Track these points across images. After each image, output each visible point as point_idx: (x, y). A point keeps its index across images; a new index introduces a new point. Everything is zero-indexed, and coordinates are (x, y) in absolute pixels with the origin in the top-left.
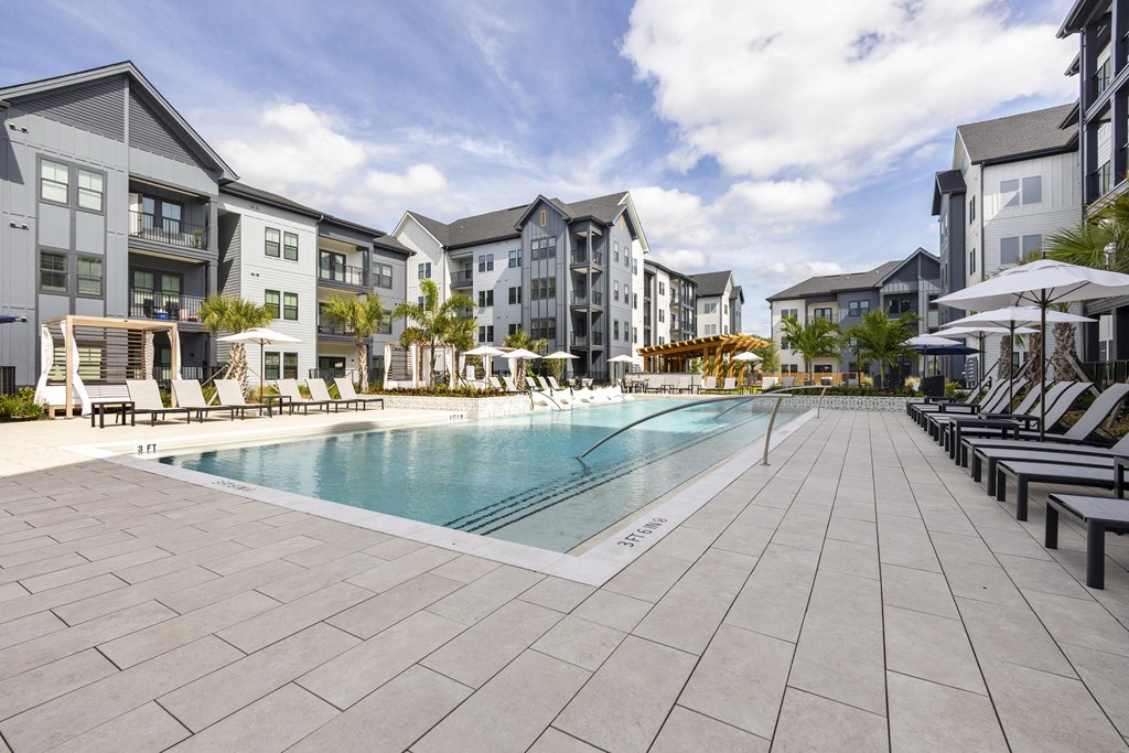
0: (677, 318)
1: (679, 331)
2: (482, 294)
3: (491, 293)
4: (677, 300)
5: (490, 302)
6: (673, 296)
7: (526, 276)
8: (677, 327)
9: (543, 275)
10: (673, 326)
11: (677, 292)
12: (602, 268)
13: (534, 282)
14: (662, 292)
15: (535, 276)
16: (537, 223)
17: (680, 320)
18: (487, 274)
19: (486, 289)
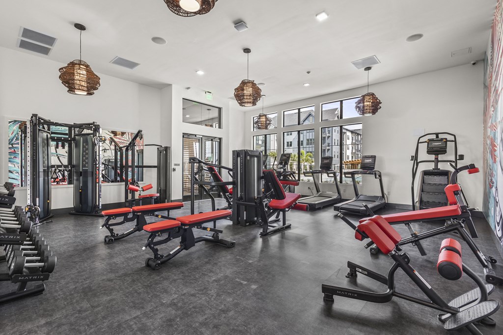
0: (354, 148)
1: (355, 153)
2: (288, 143)
3: (291, 142)
4: (354, 142)
5: (291, 145)
6: (353, 140)
7: (305, 138)
8: (354, 151)
9: (311, 138)
10: (352, 151)
11: (354, 138)
12: (330, 135)
13: (308, 140)
14: (348, 139)
15: (308, 138)
16: (309, 121)
17: (355, 149)
18: (290, 136)
19: (289, 141)
